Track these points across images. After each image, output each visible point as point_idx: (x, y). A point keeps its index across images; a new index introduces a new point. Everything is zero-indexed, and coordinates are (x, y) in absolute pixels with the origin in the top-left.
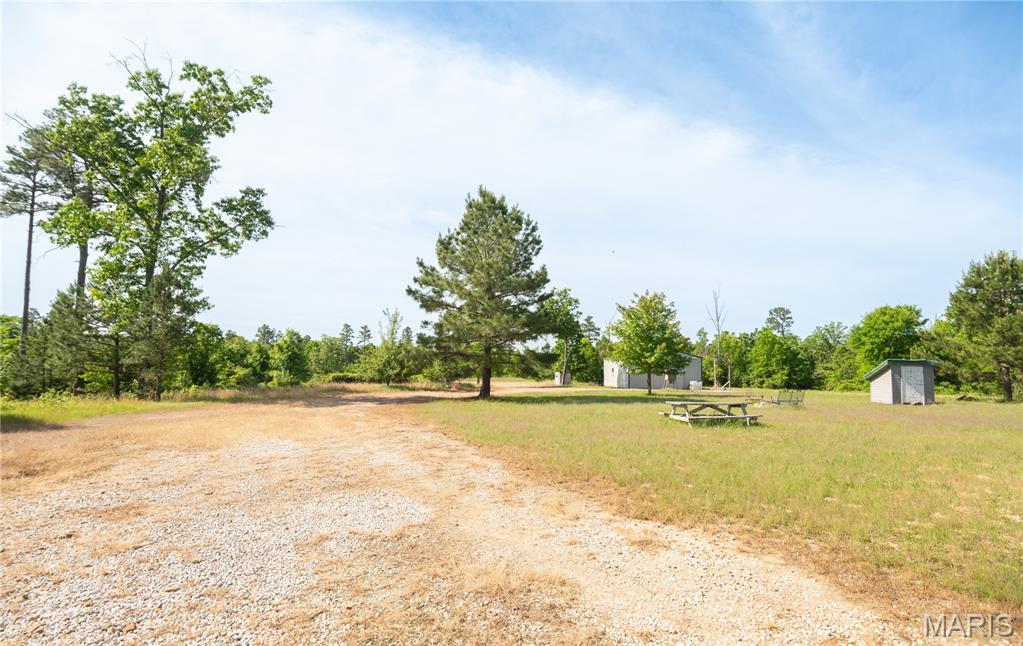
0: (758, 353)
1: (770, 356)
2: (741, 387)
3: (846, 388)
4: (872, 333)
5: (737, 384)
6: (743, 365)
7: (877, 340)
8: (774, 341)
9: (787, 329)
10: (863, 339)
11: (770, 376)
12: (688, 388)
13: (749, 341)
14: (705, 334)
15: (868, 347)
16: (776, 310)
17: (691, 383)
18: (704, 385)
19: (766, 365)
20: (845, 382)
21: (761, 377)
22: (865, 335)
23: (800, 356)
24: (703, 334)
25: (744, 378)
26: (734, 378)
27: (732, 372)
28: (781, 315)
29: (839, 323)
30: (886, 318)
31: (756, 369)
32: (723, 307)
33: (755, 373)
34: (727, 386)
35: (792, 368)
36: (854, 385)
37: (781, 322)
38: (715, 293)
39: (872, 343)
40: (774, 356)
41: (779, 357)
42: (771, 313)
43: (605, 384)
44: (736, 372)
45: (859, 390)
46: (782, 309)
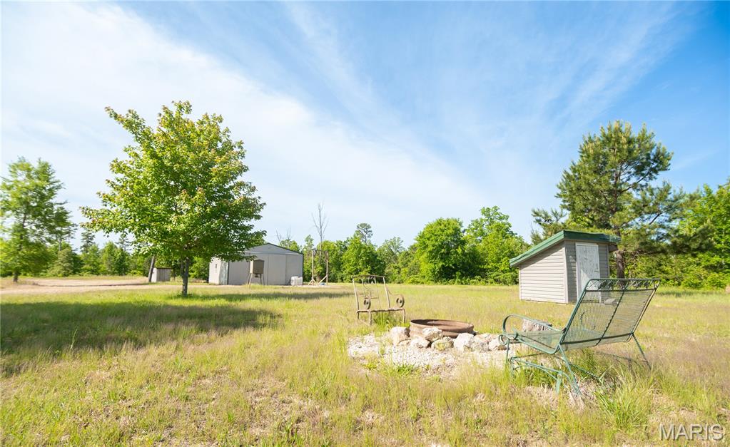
0: (349, 255)
1: (358, 257)
2: (337, 282)
3: (413, 282)
4: (433, 238)
5: (333, 280)
6: (338, 264)
7: (437, 244)
8: (361, 247)
9: (368, 239)
10: (427, 242)
11: (357, 273)
12: (289, 283)
13: (343, 247)
14: (312, 240)
15: (430, 248)
16: (361, 225)
17: (293, 278)
18: (304, 281)
19: (355, 264)
20: (413, 277)
21: (351, 274)
22: (428, 239)
23: (378, 258)
24: (309, 239)
25: (339, 275)
26: (332, 275)
27: (329, 270)
28: (365, 228)
29: (399, 238)
30: (442, 227)
31: (348, 268)
32: (324, 219)
33: (348, 270)
34: (324, 281)
35: (372, 267)
36: (419, 279)
37: (365, 234)
38: (319, 206)
39: (433, 246)
40: (361, 258)
41: (364, 258)
42: (358, 227)
43: (210, 281)
44: (333, 271)
45: (423, 283)
46: (365, 225)
